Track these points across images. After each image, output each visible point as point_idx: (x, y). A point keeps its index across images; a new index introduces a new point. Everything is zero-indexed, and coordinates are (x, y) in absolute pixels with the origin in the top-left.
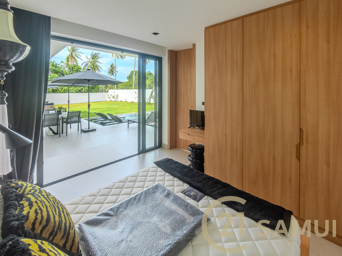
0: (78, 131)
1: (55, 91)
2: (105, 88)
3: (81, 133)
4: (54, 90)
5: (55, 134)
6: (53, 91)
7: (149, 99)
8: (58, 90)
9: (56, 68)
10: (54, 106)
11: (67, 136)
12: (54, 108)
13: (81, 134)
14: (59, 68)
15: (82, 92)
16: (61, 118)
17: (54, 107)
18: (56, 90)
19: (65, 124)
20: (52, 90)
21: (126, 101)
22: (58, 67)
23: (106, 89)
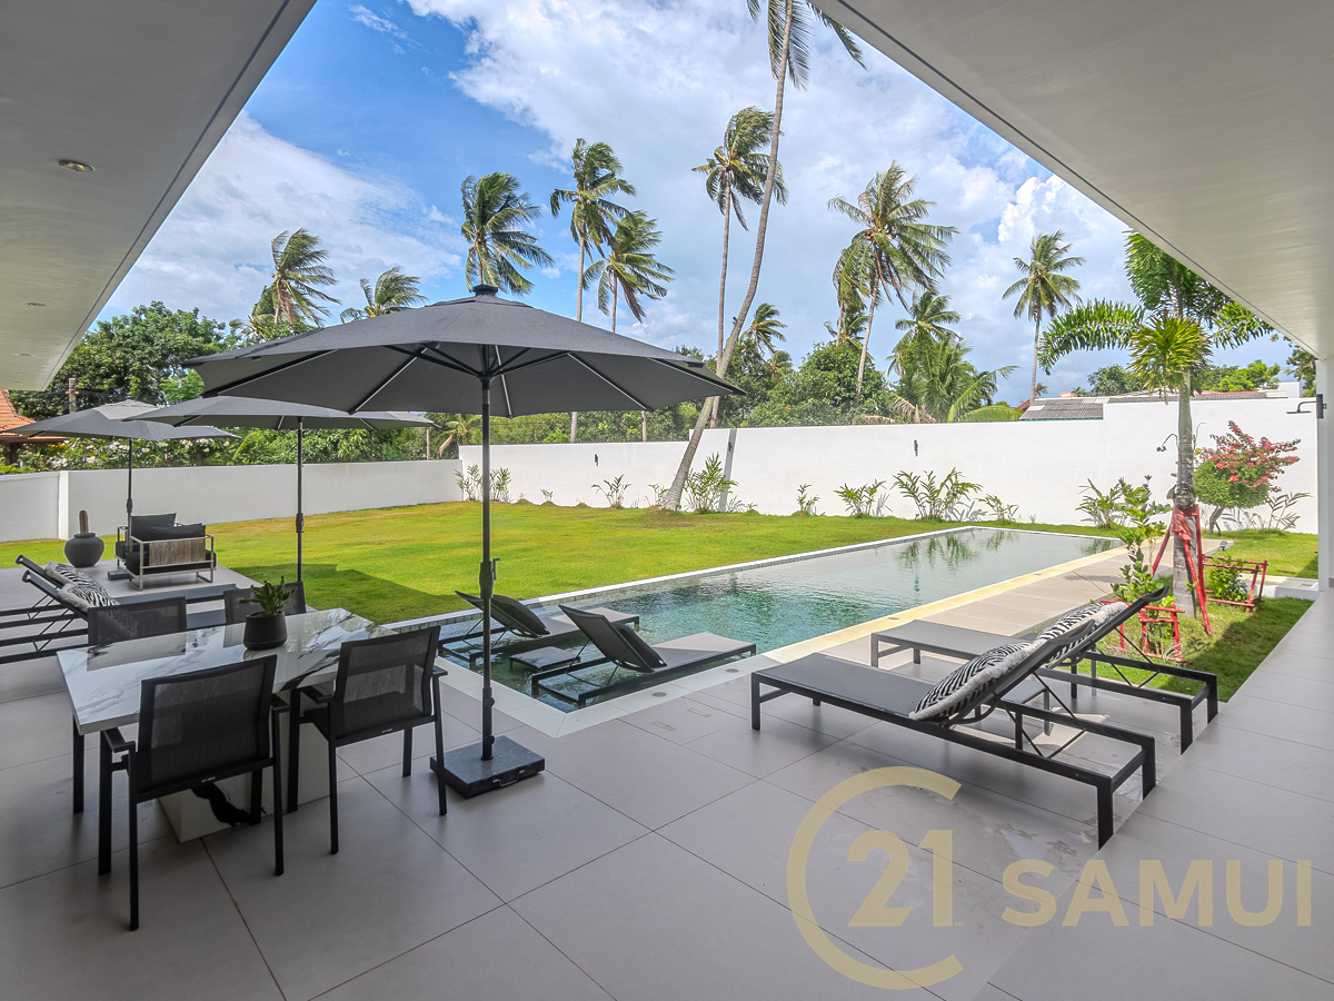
0: (407, 772)
1: (204, 455)
2: (432, 437)
3: (443, 812)
4: (200, 448)
5: (232, 823)
6: (198, 456)
7: (675, 493)
8: (221, 450)
9: (209, 341)
10: (208, 541)
11: (335, 850)
12: (208, 555)
13: (442, 825)
14: (222, 341)
15: (337, 460)
16: (286, 697)
17: (208, 548)
18: (211, 448)
19: (310, 735)
20: (191, 448)
21: (549, 504)
22: (219, 338)
23: (439, 444)
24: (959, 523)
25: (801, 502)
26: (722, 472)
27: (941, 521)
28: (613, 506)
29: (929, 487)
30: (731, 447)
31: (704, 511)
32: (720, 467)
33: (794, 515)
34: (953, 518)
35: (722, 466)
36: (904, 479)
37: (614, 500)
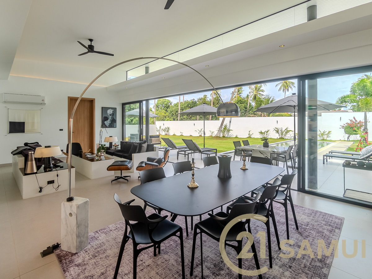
7: (219, 132)
21: (182, 135)
24: (288, 139)
25: (249, 135)
26: (228, 128)
27: (284, 139)
28: (200, 136)
29: (281, 131)
30: (230, 122)
31: (224, 137)
32: (227, 126)
33: (247, 138)
34: (286, 138)
35: (228, 126)
36: (276, 129)
37: (200, 134)
